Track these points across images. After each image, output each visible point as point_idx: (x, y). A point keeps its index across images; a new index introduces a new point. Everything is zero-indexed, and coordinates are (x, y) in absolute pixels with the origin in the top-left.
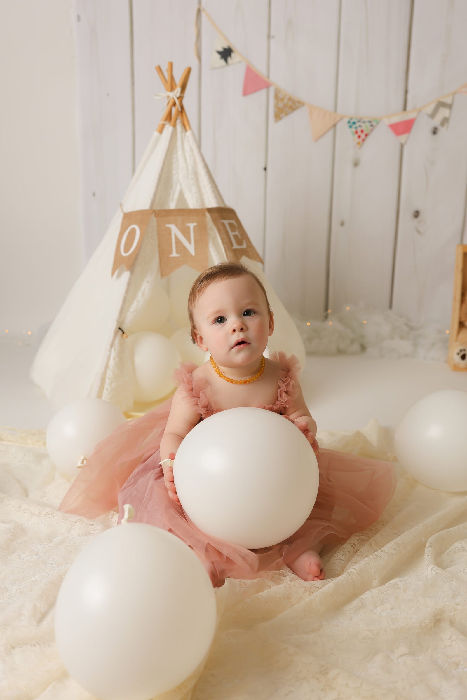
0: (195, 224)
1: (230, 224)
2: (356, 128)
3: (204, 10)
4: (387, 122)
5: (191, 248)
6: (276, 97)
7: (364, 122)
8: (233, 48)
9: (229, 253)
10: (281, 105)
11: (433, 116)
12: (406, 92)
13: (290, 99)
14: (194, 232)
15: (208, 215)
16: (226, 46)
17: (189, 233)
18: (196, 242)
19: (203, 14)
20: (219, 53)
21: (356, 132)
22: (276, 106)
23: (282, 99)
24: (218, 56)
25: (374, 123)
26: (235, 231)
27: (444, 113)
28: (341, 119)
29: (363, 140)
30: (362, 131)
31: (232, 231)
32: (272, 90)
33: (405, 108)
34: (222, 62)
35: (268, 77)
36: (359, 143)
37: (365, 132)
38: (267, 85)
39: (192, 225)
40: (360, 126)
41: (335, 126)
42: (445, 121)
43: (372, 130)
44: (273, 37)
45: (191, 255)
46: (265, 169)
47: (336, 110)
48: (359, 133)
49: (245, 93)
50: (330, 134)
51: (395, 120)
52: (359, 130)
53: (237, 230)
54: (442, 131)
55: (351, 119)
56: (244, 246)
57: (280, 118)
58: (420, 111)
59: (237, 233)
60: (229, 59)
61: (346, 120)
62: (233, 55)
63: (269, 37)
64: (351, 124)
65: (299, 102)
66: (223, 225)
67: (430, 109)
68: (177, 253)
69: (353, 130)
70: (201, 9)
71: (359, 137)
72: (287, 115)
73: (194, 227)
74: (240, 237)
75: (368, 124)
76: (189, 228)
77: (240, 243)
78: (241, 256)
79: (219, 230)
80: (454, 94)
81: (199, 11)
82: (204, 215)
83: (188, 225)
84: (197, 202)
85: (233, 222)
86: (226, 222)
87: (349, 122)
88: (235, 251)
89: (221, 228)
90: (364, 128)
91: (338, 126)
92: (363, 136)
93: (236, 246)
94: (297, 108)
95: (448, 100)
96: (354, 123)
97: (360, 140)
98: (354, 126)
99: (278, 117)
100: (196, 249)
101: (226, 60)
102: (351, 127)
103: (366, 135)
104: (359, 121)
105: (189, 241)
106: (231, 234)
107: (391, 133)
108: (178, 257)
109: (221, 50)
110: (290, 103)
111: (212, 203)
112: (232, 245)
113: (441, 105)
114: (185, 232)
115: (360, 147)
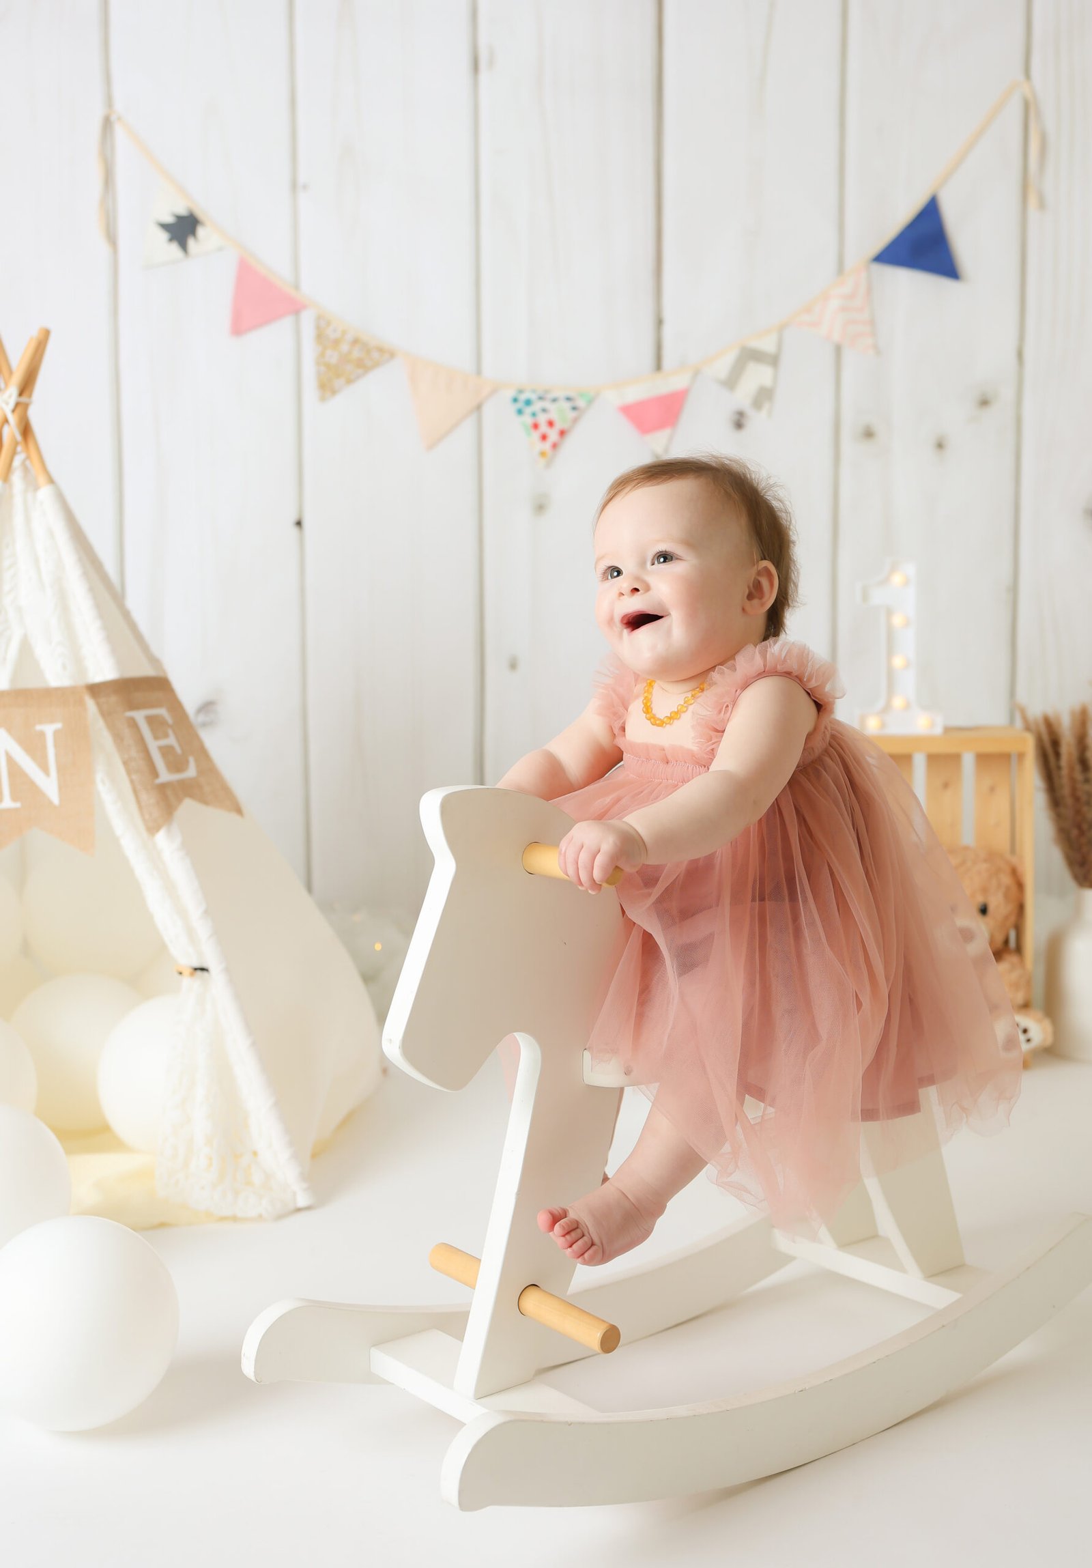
0: (58, 725)
1: (150, 720)
2: (534, 414)
3: (119, 119)
4: (613, 399)
5: (49, 786)
6: (320, 337)
7: (554, 400)
8: (200, 214)
9: (144, 796)
10: (333, 357)
11: (731, 382)
12: (659, 322)
13: (356, 341)
14: (56, 746)
15: (90, 704)
16: (182, 211)
17: (44, 747)
18: (61, 769)
19: (119, 132)
20: (165, 227)
21: (536, 426)
22: (320, 360)
23: (336, 343)
24: (164, 236)
25: (581, 403)
26: (166, 736)
27: (757, 375)
28: (494, 391)
29: (555, 446)
30: (551, 424)
31: (156, 738)
32: (307, 321)
33: (658, 366)
34: (174, 248)
35: (297, 287)
36: (543, 454)
37: (559, 426)
38: (295, 308)
39: (49, 729)
40: (544, 410)
41: (479, 407)
42: (764, 396)
43: (575, 420)
44: (305, 187)
45: (50, 803)
46: (299, 524)
47: (479, 372)
48: (544, 428)
49: (239, 328)
50: (468, 427)
51: (635, 393)
52: (542, 419)
53: (170, 732)
54: (757, 420)
55: (521, 391)
56: (191, 772)
57: (334, 392)
58: (697, 373)
59: (171, 740)
60: (191, 242)
61: (511, 393)
62: (201, 231)
63: (294, 186)
64: (521, 404)
65: (381, 350)
66: (133, 724)
67: (723, 367)
68: (14, 798)
69: (527, 420)
70: (113, 118)
71: (544, 437)
72: (350, 381)
73: (56, 733)
74: (178, 750)
75: (566, 406)
76: (42, 735)
77: (176, 764)
78: (180, 800)
79: (118, 738)
80: (781, 329)
81: (107, 124)
82: (81, 702)
83: (39, 727)
84: (64, 667)
85: (162, 712)
86: (140, 716)
87: (515, 400)
88: (162, 788)
89: (127, 732)
90: (553, 415)
91: (488, 410)
92: (553, 435)
93: (165, 776)
94: (376, 365)
95: (767, 345)
96: (528, 402)
97: (547, 446)
98: (528, 410)
99: (327, 388)
100: (62, 787)
101: (183, 246)
102: (520, 412)
103: (562, 433)
104: (541, 398)
105: (45, 769)
106: (153, 745)
107: (625, 428)
108: (16, 810)
109: (169, 219)
110: (356, 354)
111: (103, 670)
112: (154, 773)
113: (750, 356)
114: (34, 747)
115: (549, 465)
